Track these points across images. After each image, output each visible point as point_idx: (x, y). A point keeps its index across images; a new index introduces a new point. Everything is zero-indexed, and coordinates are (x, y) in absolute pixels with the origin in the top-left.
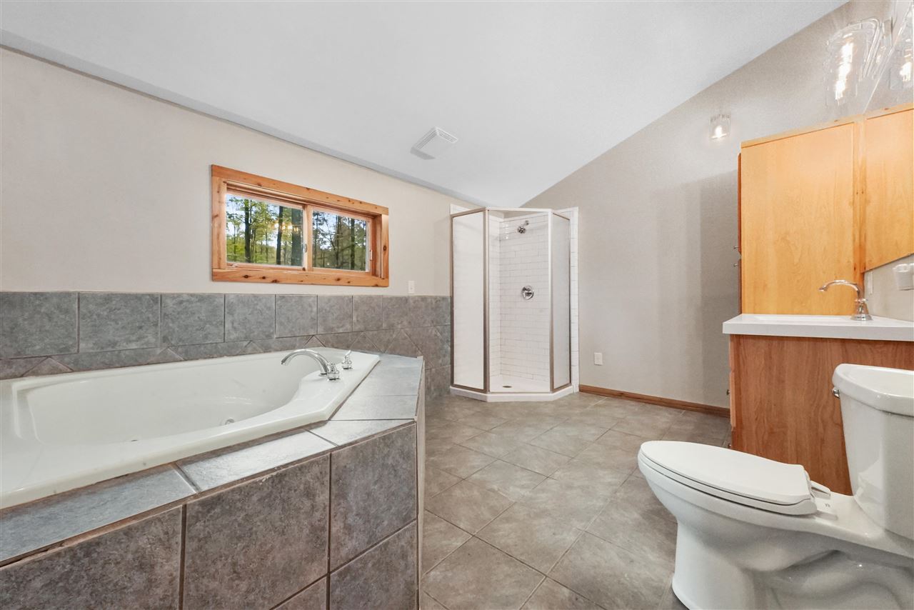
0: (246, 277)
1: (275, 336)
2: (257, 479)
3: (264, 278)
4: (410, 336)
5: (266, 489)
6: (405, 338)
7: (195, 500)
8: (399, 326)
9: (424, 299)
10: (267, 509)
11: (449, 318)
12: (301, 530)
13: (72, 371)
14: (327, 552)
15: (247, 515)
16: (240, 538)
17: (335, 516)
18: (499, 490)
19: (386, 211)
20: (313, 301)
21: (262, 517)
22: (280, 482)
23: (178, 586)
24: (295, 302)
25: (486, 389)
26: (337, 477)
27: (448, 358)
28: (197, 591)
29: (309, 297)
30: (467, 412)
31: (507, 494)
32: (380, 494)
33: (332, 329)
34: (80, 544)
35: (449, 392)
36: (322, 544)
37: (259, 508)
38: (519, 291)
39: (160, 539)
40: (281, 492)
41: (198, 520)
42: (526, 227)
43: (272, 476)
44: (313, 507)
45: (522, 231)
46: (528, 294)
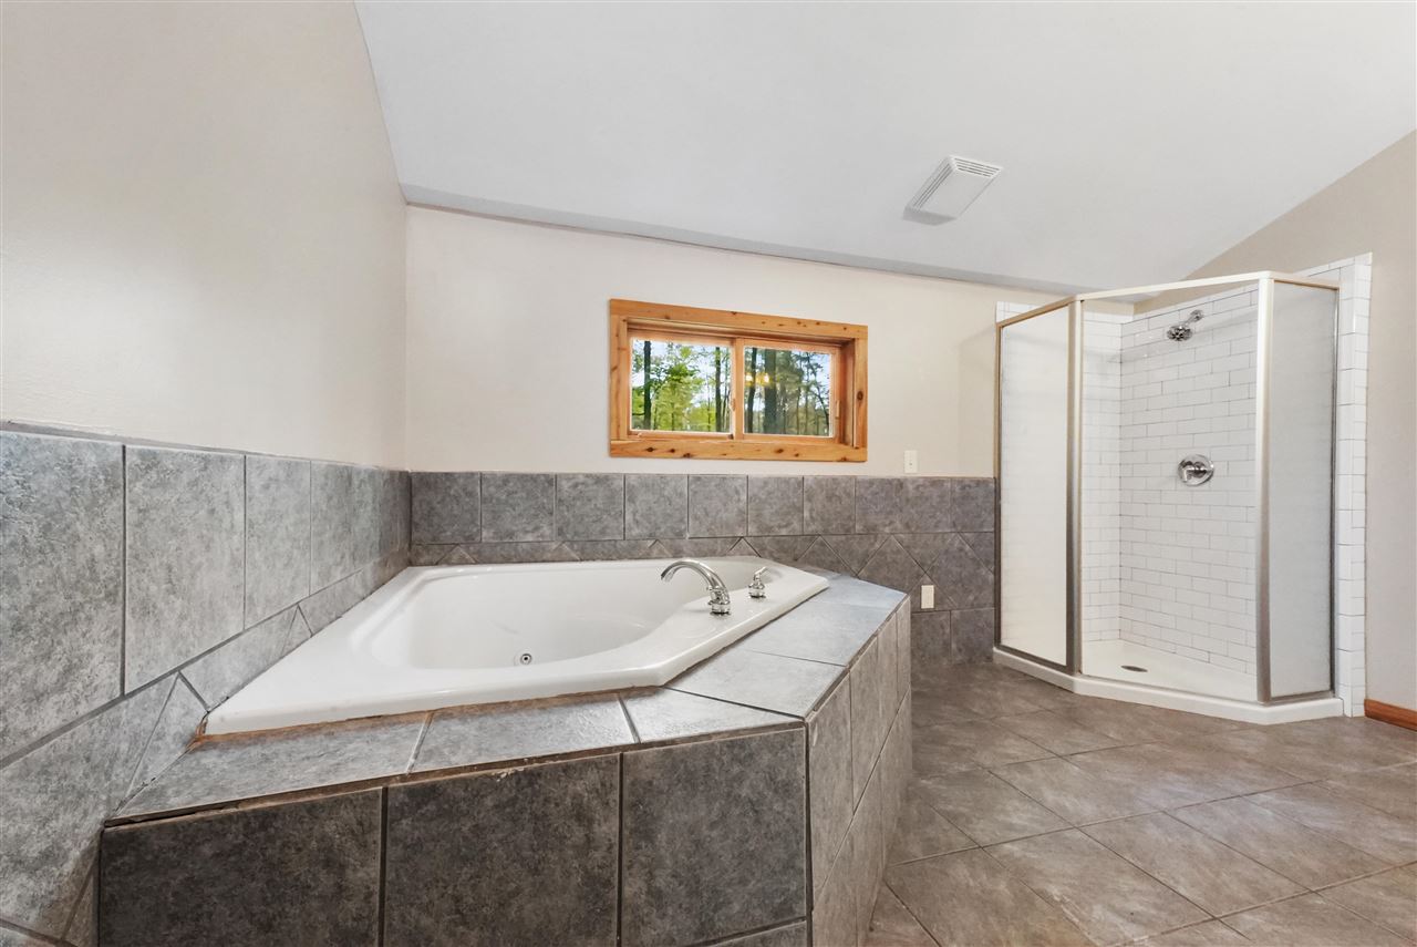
0: (651, 450)
1: (688, 536)
2: (493, 772)
3: (673, 451)
4: (908, 547)
5: (506, 791)
6: (898, 552)
7: (400, 784)
8: (887, 530)
9: (936, 482)
10: (508, 825)
11: (991, 519)
12: (567, 874)
13: (477, 563)
14: (614, 927)
15: (476, 826)
16: (465, 860)
17: (629, 868)
18: (1062, 902)
19: (863, 330)
20: (742, 486)
21: (500, 835)
22: (531, 784)
23: (378, 905)
24: (716, 486)
25: (1072, 665)
26: (633, 799)
27: (988, 595)
28: (403, 922)
29: (734, 478)
30: (1020, 704)
31: (1082, 920)
32: (722, 848)
33: (770, 529)
34: (254, 811)
35: (990, 658)
36: (606, 911)
37: (495, 819)
38: (1172, 468)
39: (353, 832)
40: (533, 802)
41: (403, 815)
42: (1193, 326)
43: (517, 773)
44: (589, 840)
45: (1179, 335)
46: (1198, 473)
